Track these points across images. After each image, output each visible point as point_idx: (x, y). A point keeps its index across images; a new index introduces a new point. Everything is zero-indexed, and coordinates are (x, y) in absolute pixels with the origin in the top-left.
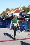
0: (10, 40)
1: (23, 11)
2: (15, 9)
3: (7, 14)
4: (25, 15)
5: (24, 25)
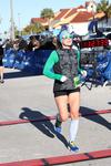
1: (102, 14)
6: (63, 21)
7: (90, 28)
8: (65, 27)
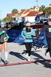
0: (20, 64)
2: (28, 10)
3: (15, 19)
4: (45, 20)
5: (43, 38)
6: (23, 15)
7: (36, 19)
8: (23, 18)
